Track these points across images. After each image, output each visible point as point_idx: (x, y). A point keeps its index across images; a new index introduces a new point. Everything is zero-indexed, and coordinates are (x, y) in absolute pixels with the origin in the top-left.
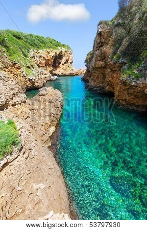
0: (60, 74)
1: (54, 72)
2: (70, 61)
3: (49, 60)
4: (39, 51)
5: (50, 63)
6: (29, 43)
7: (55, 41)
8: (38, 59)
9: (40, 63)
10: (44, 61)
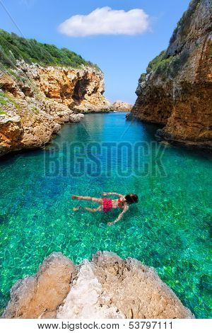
0: (86, 109)
1: (76, 107)
2: (100, 90)
3: (66, 86)
4: (49, 68)
5: (68, 91)
6: (29, 53)
7: (75, 54)
8: (47, 83)
9: (50, 90)
10: (58, 88)
